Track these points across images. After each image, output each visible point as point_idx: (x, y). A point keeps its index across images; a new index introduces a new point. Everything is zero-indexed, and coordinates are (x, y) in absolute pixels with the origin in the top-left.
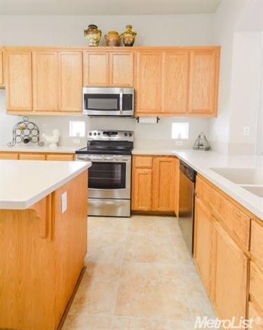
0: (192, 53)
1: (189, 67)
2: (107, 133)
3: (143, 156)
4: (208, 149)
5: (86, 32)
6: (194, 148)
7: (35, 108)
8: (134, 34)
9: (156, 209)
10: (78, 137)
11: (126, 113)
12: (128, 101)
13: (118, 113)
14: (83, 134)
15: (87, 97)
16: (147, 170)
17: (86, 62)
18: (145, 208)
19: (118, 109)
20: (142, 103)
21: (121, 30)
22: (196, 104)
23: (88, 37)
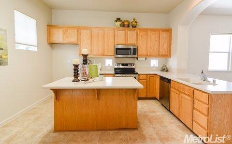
0: (161, 31)
1: (160, 37)
2: (123, 65)
3: (142, 74)
4: (167, 71)
5: (116, 21)
6: (161, 71)
7: (93, 54)
8: (137, 22)
9: (148, 96)
10: (109, 66)
11: (134, 56)
12: (135, 51)
13: (130, 56)
14: (111, 65)
15: (117, 49)
16: (144, 81)
17: (116, 33)
18: (143, 96)
19: (131, 54)
20: (140, 52)
21: (131, 20)
22: (162, 52)
23: (117, 23)
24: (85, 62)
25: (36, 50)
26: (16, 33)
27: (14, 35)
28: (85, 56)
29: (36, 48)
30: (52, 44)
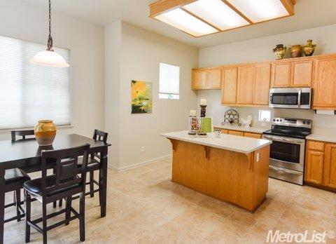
5: (275, 50)
7: (238, 102)
8: (314, 46)
9: (326, 184)
10: (265, 121)
11: (303, 107)
13: (296, 106)
15: (273, 95)
16: (319, 153)
17: (273, 70)
19: (297, 104)
23: (276, 53)
24: (203, 114)
25: (178, 98)
26: (160, 84)
27: (158, 85)
28: (203, 107)
29: (178, 96)
30: (197, 91)
